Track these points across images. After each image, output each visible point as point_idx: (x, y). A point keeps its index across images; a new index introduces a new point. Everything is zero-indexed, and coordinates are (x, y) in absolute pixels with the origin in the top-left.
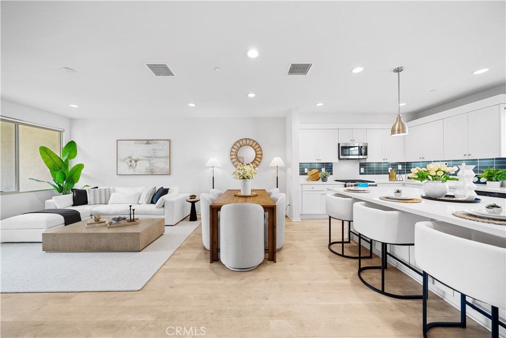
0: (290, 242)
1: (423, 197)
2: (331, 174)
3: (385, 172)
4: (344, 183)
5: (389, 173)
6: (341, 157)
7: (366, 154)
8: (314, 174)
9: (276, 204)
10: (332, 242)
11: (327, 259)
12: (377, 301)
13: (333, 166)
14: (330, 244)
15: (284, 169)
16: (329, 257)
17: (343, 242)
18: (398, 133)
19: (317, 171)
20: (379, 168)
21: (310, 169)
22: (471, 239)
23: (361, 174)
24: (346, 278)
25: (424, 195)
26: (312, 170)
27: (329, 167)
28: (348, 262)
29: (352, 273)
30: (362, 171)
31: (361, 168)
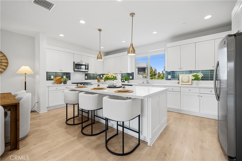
0: (36, 129)
1: (107, 87)
2: (70, 80)
3: (96, 78)
4: (77, 84)
5: (97, 79)
6: (75, 70)
7: (88, 69)
8: (58, 80)
9: (20, 102)
10: (68, 119)
11: (64, 130)
12: (89, 141)
13: (71, 75)
14: (67, 120)
15: (33, 76)
16: (66, 128)
17: (74, 117)
19: (60, 77)
20: (94, 76)
21: (55, 77)
22: (119, 99)
23: (86, 79)
24: (74, 136)
25: (108, 86)
26: (57, 77)
27: (68, 75)
28: (76, 127)
29: (78, 132)
30: (86, 78)
31: (86, 76)
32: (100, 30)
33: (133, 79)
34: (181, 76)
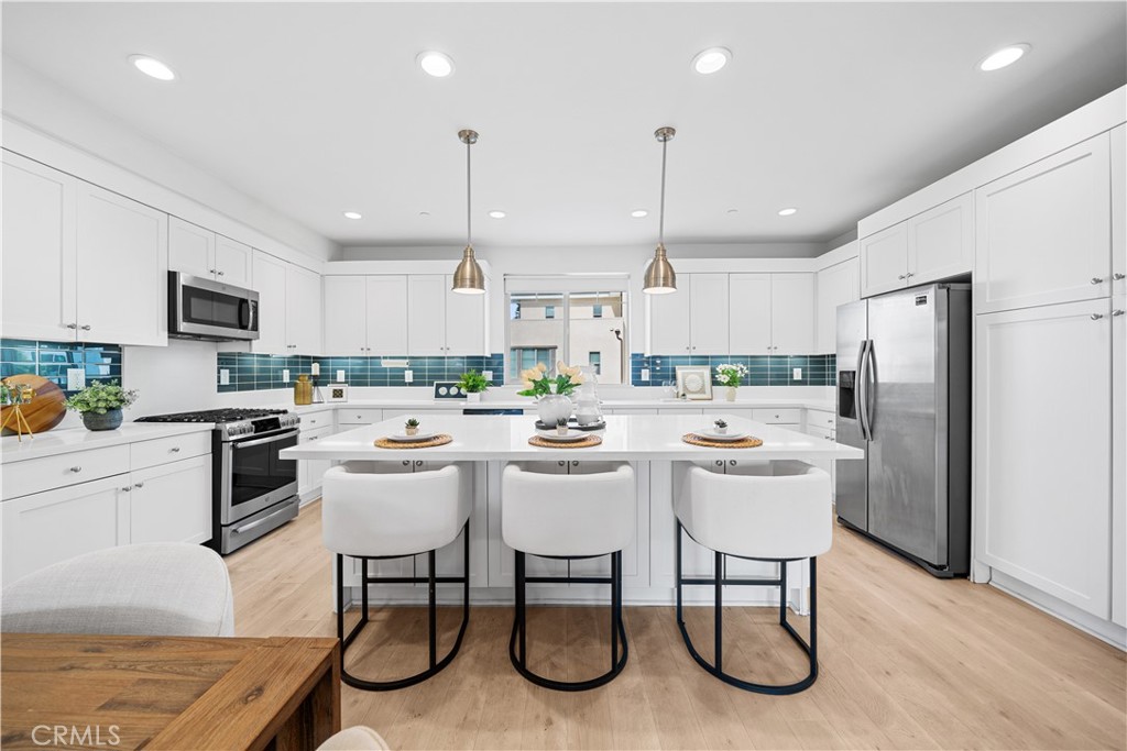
4: (212, 425)
7: (255, 326)
13: (126, 360)
18: (472, 286)
23: (221, 388)
30: (225, 381)
31: (222, 371)
32: (468, 137)
33: (498, 381)
34: (680, 373)
